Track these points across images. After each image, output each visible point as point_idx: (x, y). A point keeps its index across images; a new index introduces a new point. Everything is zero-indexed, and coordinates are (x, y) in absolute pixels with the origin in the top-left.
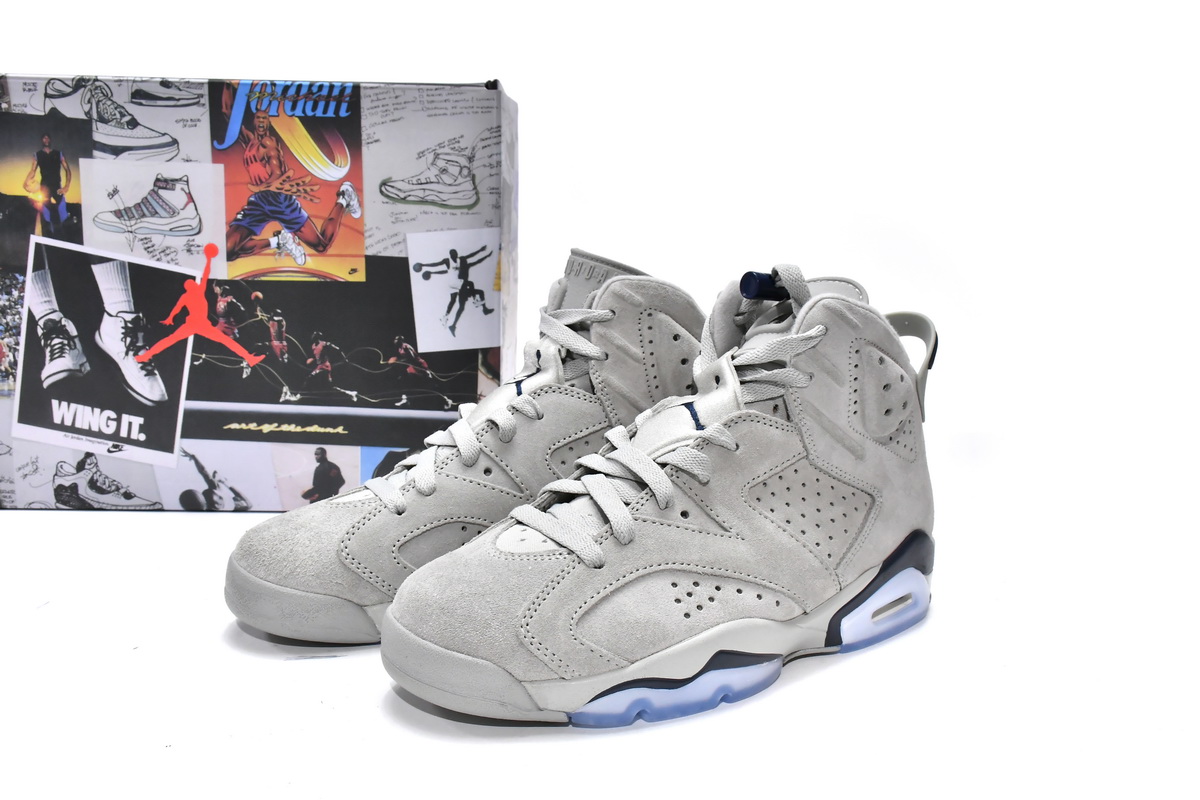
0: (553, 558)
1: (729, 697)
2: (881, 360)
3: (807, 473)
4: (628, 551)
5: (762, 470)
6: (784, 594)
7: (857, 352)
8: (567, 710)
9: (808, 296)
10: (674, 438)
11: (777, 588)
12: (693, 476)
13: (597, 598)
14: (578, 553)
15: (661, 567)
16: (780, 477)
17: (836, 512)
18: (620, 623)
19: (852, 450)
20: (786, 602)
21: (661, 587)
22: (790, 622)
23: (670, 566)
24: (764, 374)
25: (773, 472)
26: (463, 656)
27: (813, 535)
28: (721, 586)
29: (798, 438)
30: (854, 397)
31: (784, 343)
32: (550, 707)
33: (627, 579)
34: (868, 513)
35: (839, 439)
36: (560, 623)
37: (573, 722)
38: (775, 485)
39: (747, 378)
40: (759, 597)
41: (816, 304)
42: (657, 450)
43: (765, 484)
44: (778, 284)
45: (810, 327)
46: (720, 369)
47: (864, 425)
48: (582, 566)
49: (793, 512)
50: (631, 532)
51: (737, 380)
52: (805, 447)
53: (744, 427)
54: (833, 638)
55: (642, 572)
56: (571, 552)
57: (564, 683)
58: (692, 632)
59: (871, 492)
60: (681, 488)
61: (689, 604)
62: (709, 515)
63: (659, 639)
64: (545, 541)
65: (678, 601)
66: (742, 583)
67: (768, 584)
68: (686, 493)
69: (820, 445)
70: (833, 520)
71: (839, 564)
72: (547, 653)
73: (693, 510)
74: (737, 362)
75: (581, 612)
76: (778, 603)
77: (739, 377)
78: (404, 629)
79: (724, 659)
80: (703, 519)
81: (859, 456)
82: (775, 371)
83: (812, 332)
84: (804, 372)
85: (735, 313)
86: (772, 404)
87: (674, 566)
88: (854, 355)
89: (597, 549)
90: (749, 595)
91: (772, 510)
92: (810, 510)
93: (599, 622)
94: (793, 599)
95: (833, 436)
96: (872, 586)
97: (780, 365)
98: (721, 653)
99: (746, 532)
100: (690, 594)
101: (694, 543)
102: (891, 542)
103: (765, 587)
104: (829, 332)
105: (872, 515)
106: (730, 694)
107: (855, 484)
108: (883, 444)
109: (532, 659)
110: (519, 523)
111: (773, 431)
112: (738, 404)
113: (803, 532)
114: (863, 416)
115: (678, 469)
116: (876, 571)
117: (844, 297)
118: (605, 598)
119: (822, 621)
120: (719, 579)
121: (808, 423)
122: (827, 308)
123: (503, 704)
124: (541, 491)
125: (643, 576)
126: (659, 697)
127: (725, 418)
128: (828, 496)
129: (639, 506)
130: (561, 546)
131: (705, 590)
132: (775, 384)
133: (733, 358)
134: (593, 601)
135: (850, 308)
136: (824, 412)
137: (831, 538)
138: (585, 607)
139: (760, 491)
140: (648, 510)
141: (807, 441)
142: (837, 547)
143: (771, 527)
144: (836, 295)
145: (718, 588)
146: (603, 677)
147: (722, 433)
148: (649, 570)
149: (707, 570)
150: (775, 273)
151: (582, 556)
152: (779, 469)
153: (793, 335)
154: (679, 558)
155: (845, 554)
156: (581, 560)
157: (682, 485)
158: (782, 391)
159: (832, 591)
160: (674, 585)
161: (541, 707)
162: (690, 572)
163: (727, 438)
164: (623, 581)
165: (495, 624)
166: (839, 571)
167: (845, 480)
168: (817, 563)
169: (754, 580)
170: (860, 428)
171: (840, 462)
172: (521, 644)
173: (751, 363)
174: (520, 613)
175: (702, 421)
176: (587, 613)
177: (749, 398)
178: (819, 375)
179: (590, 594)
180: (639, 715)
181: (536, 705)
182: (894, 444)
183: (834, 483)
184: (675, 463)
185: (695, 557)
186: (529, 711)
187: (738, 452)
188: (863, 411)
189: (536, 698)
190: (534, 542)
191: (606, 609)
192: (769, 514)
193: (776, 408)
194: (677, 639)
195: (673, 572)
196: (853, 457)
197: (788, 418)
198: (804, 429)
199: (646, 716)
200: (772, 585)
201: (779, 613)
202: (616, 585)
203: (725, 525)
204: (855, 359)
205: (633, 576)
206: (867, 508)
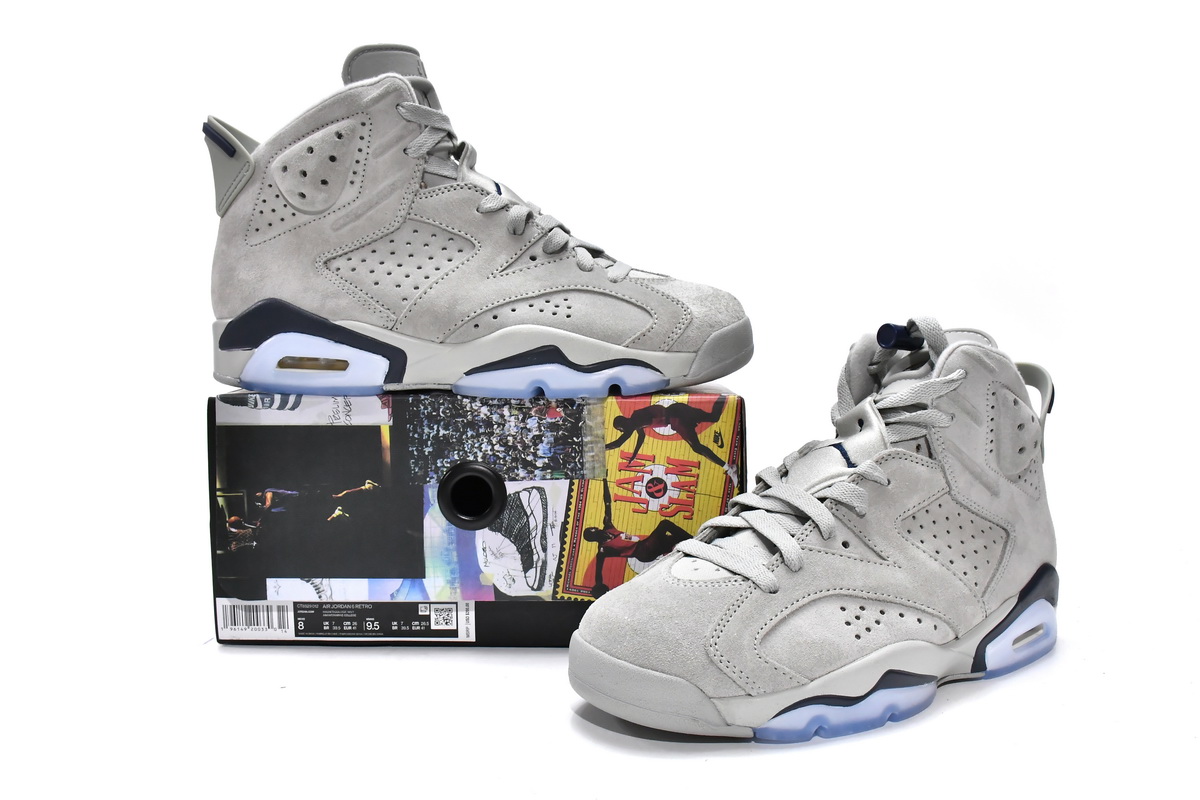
0: (729, 584)
1: (895, 716)
2: (1016, 402)
3: (950, 507)
4: (799, 577)
5: (912, 503)
6: (940, 618)
7: (993, 394)
8: (752, 726)
9: (944, 345)
10: (827, 475)
11: (935, 612)
12: (851, 508)
13: (776, 620)
14: (754, 579)
15: (830, 592)
16: (927, 511)
17: (978, 544)
18: (798, 644)
19: (988, 487)
20: (942, 626)
21: (831, 609)
22: (944, 646)
23: (837, 591)
24: (906, 416)
25: (922, 506)
26: (657, 674)
27: (961, 565)
28: (885, 610)
29: (941, 475)
30: (991, 436)
31: (927, 386)
32: (737, 723)
33: (800, 603)
34: (1005, 547)
35: (977, 477)
36: (745, 642)
37: (758, 738)
38: (923, 518)
39: (892, 420)
40: (919, 621)
41: (954, 350)
42: (813, 486)
43: (914, 517)
44: (914, 334)
45: (951, 371)
46: (864, 413)
47: (999, 462)
48: (758, 591)
49: (940, 544)
50: (800, 560)
51: (883, 422)
52: (948, 482)
53: (894, 464)
54: (979, 664)
55: (813, 597)
56: (747, 579)
57: (750, 699)
58: (863, 653)
59: (1005, 526)
60: (840, 520)
61: (858, 627)
62: (868, 546)
63: (832, 659)
64: (718, 570)
65: (848, 623)
66: (904, 607)
67: (927, 609)
68: (845, 525)
69: (961, 482)
70: (976, 552)
71: (985, 592)
72: (735, 670)
73: (853, 541)
74: (881, 405)
75: (763, 632)
76: (935, 627)
77: (884, 418)
78: (597, 651)
79: (893, 679)
80: (862, 549)
81: (994, 493)
82: (919, 412)
83: (954, 375)
84: (946, 413)
85: (868, 362)
86: (914, 444)
87: (842, 592)
88: (990, 397)
89: (771, 575)
90: (910, 619)
91: (922, 542)
92: (956, 543)
93: (780, 643)
94: (948, 624)
95: (972, 473)
96: (1012, 615)
97: (923, 407)
98: (890, 673)
99: (902, 561)
100: (858, 618)
101: (858, 572)
102: (1025, 574)
103: (924, 611)
104: (969, 376)
105: (1008, 548)
106: (897, 713)
107: (991, 519)
108: (1014, 481)
109: (722, 676)
110: (687, 555)
111: (919, 467)
112: (885, 444)
113: (952, 562)
114: (998, 456)
115: (838, 502)
116: (1014, 601)
117: (980, 344)
118: (784, 620)
119: (970, 647)
120: (883, 602)
121: (950, 462)
122: (966, 354)
123: (695, 719)
124: (702, 527)
125: (814, 601)
126: (835, 714)
127: (876, 456)
128: (969, 529)
129: (804, 536)
130: (735, 574)
131: (870, 614)
132: (917, 424)
133: (876, 402)
134: (773, 623)
135: (987, 355)
136: (964, 449)
137: (976, 567)
138: (766, 629)
139: (911, 524)
140: (813, 539)
141: (949, 478)
142: (982, 576)
143: (923, 557)
144: (972, 342)
145: (882, 612)
146: (786, 694)
147: (876, 469)
148: (819, 595)
149: (871, 595)
150: (912, 324)
151: (757, 582)
152: (926, 503)
153: (934, 378)
154: (845, 584)
155: (990, 583)
156: (757, 586)
157: (841, 517)
158: (924, 432)
159: (979, 618)
160: (843, 609)
161: (729, 722)
162: (856, 597)
163: (880, 474)
164: (797, 605)
165: (685, 643)
166: (985, 598)
167: (983, 515)
168: (966, 591)
169: (914, 605)
170: (994, 465)
171: (977, 497)
172: (712, 661)
173: (896, 405)
174: (708, 634)
175: (853, 459)
176: (768, 634)
177: (895, 438)
178: (961, 416)
179: (768, 616)
180: (816, 733)
181: (724, 720)
182: (1022, 482)
183: (973, 517)
184: (835, 496)
185: (860, 583)
186: (718, 726)
187: (890, 487)
188: (998, 450)
189: (724, 713)
190: (707, 572)
191: (785, 630)
192: (920, 545)
193: (918, 448)
194: (851, 659)
195: (843, 597)
196: (989, 494)
197: (930, 456)
198: (946, 467)
199: (822, 732)
200: (930, 610)
201: (937, 637)
202: (791, 609)
203: (883, 554)
204: (992, 401)
205: (806, 600)
206: (1004, 540)
